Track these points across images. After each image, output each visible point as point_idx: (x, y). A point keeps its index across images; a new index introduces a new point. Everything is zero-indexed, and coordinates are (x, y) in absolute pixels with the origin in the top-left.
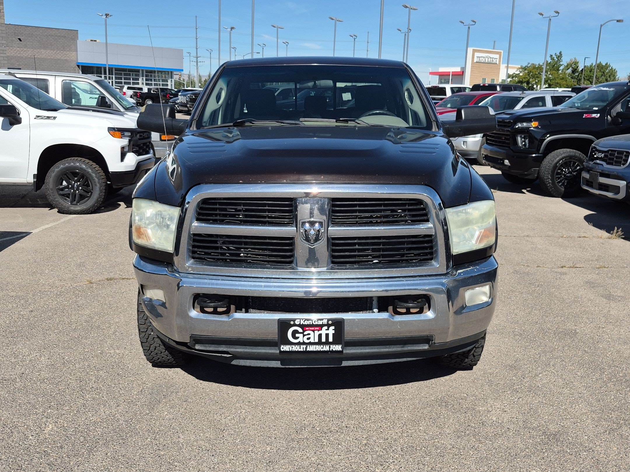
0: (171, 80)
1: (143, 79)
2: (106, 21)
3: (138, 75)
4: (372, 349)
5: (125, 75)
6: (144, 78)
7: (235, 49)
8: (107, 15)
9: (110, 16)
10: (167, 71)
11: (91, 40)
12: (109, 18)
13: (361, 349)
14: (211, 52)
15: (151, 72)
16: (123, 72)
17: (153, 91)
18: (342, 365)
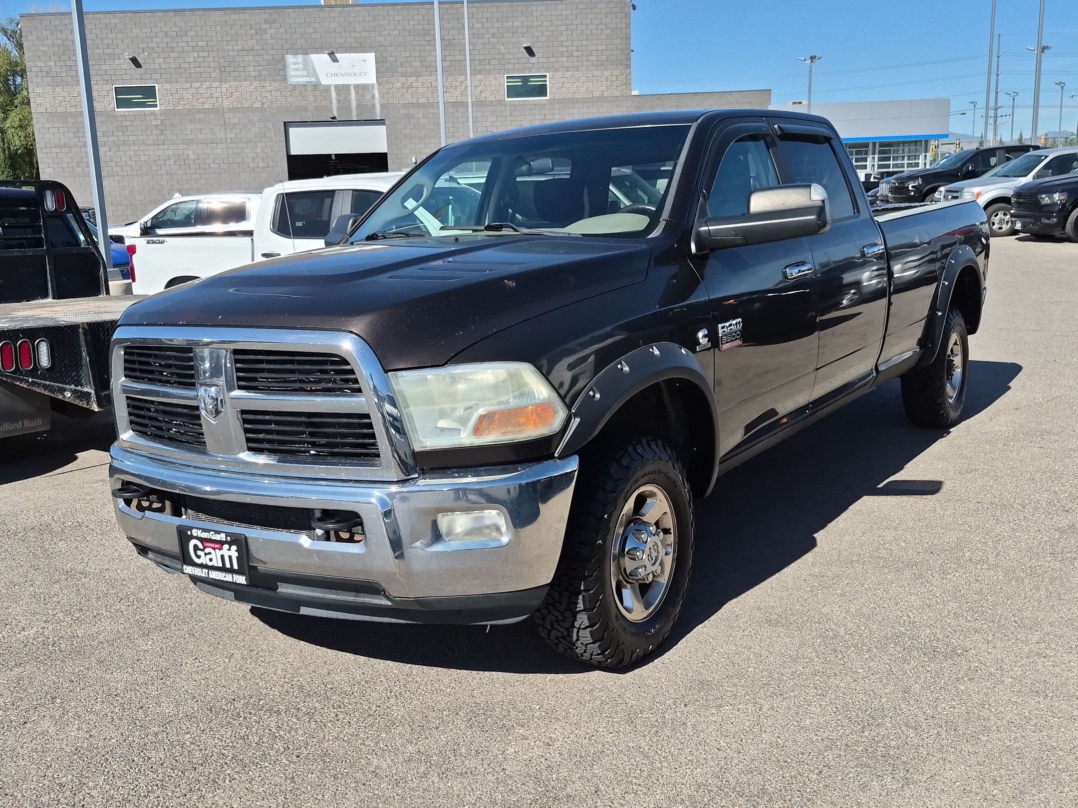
0: (925, 156)
1: (874, 158)
2: (811, 67)
3: (866, 153)
4: (314, 591)
5: (857, 153)
6: (876, 156)
7: (1062, 85)
8: (812, 58)
9: (818, 59)
10: (919, 141)
11: (794, 103)
12: (817, 62)
13: (300, 590)
14: (1014, 96)
15: (890, 145)
16: (854, 150)
17: (875, 178)
18: (300, 613)
